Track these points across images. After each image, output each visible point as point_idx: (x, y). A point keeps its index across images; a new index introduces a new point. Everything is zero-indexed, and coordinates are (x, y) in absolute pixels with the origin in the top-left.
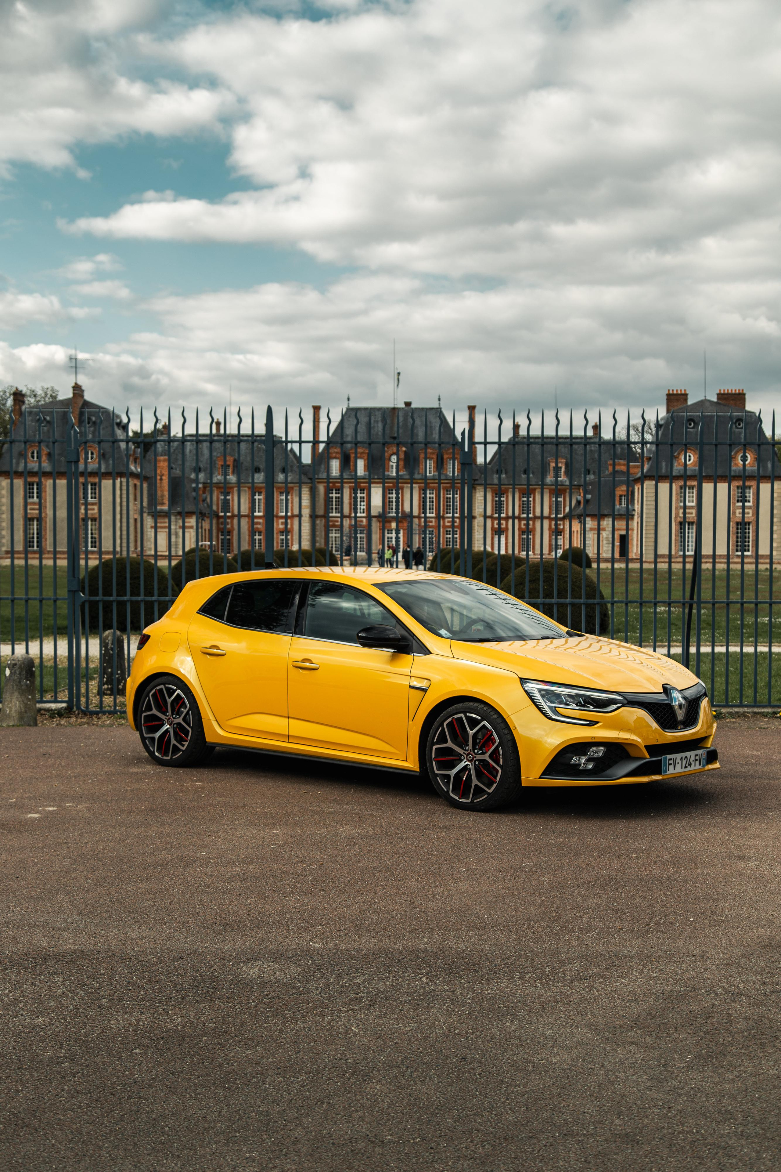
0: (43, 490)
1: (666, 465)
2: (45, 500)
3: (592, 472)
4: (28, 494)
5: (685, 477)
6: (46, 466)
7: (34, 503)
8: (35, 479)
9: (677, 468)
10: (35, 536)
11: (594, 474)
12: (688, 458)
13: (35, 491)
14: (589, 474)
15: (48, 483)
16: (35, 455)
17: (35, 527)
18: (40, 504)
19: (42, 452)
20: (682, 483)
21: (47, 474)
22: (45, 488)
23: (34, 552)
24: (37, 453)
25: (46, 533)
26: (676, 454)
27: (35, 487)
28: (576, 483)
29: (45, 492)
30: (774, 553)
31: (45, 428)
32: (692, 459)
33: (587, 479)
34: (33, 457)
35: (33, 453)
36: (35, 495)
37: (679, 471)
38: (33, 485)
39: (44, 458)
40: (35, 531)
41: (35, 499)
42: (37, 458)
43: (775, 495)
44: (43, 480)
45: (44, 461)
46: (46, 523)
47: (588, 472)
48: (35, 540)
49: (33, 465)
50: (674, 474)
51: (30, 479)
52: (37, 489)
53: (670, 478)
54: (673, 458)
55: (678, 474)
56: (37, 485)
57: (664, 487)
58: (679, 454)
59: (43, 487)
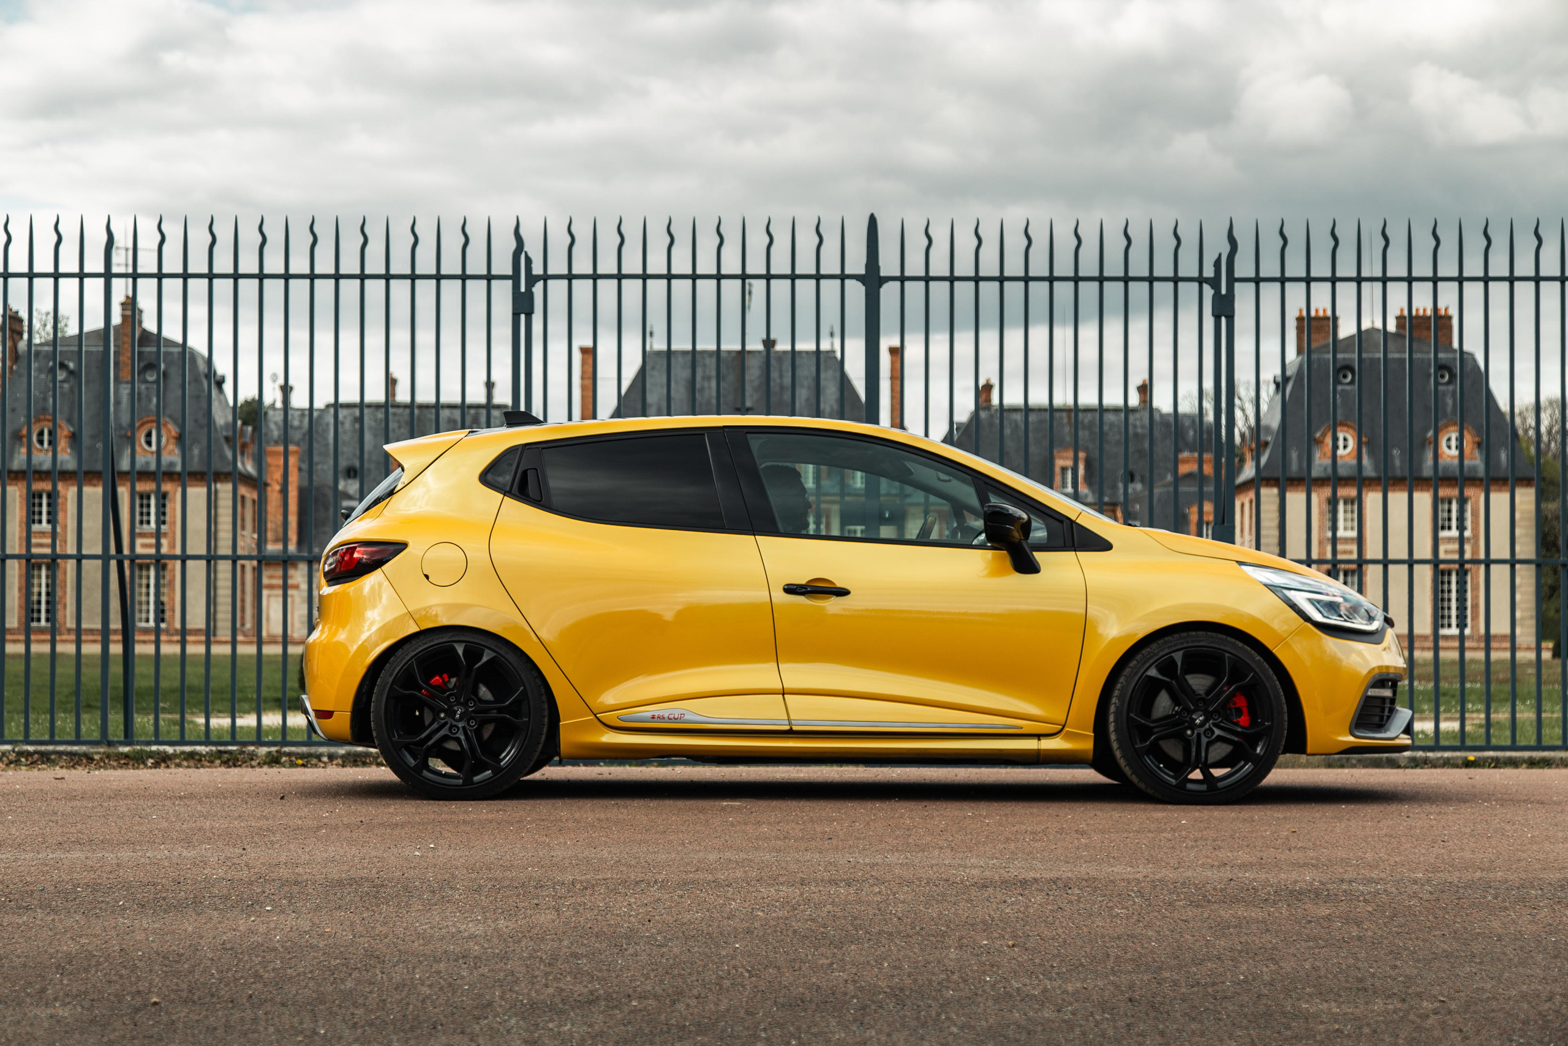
0: (60, 507)
1: (1300, 457)
2: (65, 527)
3: (1137, 477)
4: (32, 517)
5: (1334, 479)
6: (67, 458)
7: (42, 534)
8: (45, 486)
9: (1321, 461)
10: (43, 598)
11: (1142, 481)
12: (1341, 443)
13: (44, 509)
14: (1132, 480)
15: (69, 493)
16: (46, 437)
17: (44, 581)
18: (54, 535)
19: (59, 431)
20: (1327, 492)
21: (66, 476)
22: (65, 503)
23: (41, 631)
24: (50, 433)
25: (65, 592)
26: (1318, 435)
27: (45, 501)
28: (1106, 499)
29: (65, 511)
30: (1518, 631)
31: (66, 386)
32: (1347, 445)
33: (1130, 491)
34: (41, 442)
35: (41, 434)
36: (44, 517)
37: (1325, 469)
38: (40, 497)
39: (63, 444)
40: (44, 590)
41: (45, 526)
42: (50, 443)
43: (1518, 516)
44: (60, 487)
45: (63, 450)
46: (65, 573)
47: (1131, 477)
48: (43, 607)
49: (43, 458)
50: (1315, 473)
51: (38, 486)
52: (49, 505)
53: (1307, 482)
54: (1313, 442)
55: (1323, 475)
56: (49, 496)
57: (1296, 499)
58: (1324, 435)
59: (60, 501)
